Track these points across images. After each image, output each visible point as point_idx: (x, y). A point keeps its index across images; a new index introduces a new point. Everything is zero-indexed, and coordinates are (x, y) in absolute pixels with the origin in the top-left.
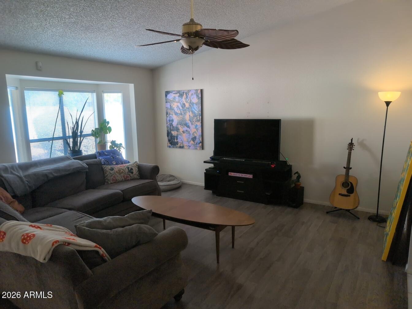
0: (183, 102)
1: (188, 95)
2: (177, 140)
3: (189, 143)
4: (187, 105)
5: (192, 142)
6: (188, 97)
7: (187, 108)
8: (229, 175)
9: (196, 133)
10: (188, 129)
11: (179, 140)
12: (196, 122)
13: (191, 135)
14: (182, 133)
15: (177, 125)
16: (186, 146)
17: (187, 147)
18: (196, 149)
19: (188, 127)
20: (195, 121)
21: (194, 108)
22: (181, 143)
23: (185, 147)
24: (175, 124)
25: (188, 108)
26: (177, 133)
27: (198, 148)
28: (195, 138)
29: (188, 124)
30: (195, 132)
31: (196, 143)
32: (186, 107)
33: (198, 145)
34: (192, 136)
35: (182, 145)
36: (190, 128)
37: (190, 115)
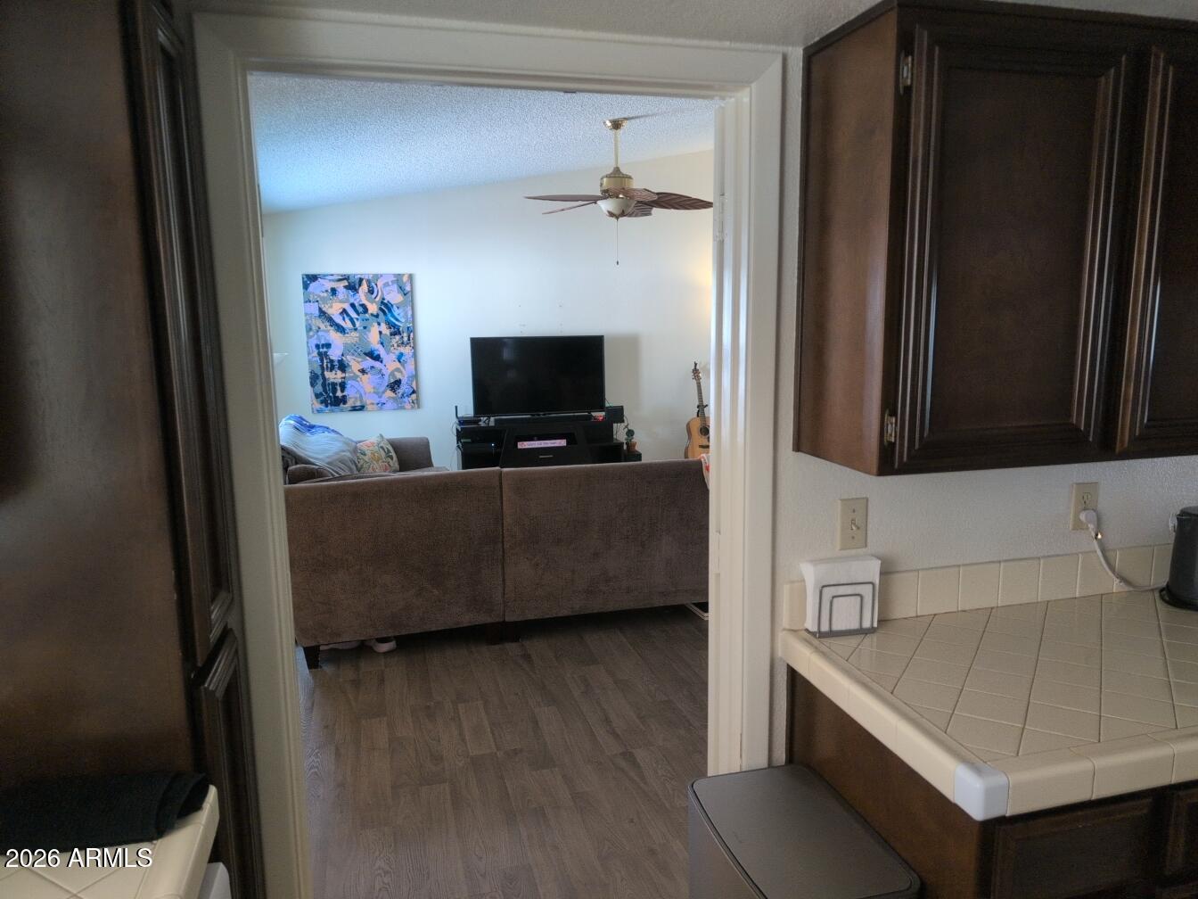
0: (360, 301)
1: (375, 286)
2: (342, 391)
3: (380, 397)
4: (373, 308)
5: (389, 393)
6: (376, 291)
7: (372, 315)
8: (519, 447)
9: (401, 372)
10: (377, 364)
11: (349, 392)
12: (398, 346)
13: (386, 377)
14: (360, 374)
15: (343, 355)
16: (373, 404)
17: (375, 406)
18: (403, 408)
19: (377, 358)
20: (396, 345)
21: (393, 316)
22: (356, 398)
23: (369, 407)
24: (335, 354)
25: (377, 316)
26: (343, 375)
27: (408, 406)
28: (398, 382)
29: (376, 353)
30: (398, 370)
31: (400, 395)
32: (370, 312)
33: (406, 399)
34: (388, 380)
35: (358, 404)
36: (381, 362)
37: (380, 333)
